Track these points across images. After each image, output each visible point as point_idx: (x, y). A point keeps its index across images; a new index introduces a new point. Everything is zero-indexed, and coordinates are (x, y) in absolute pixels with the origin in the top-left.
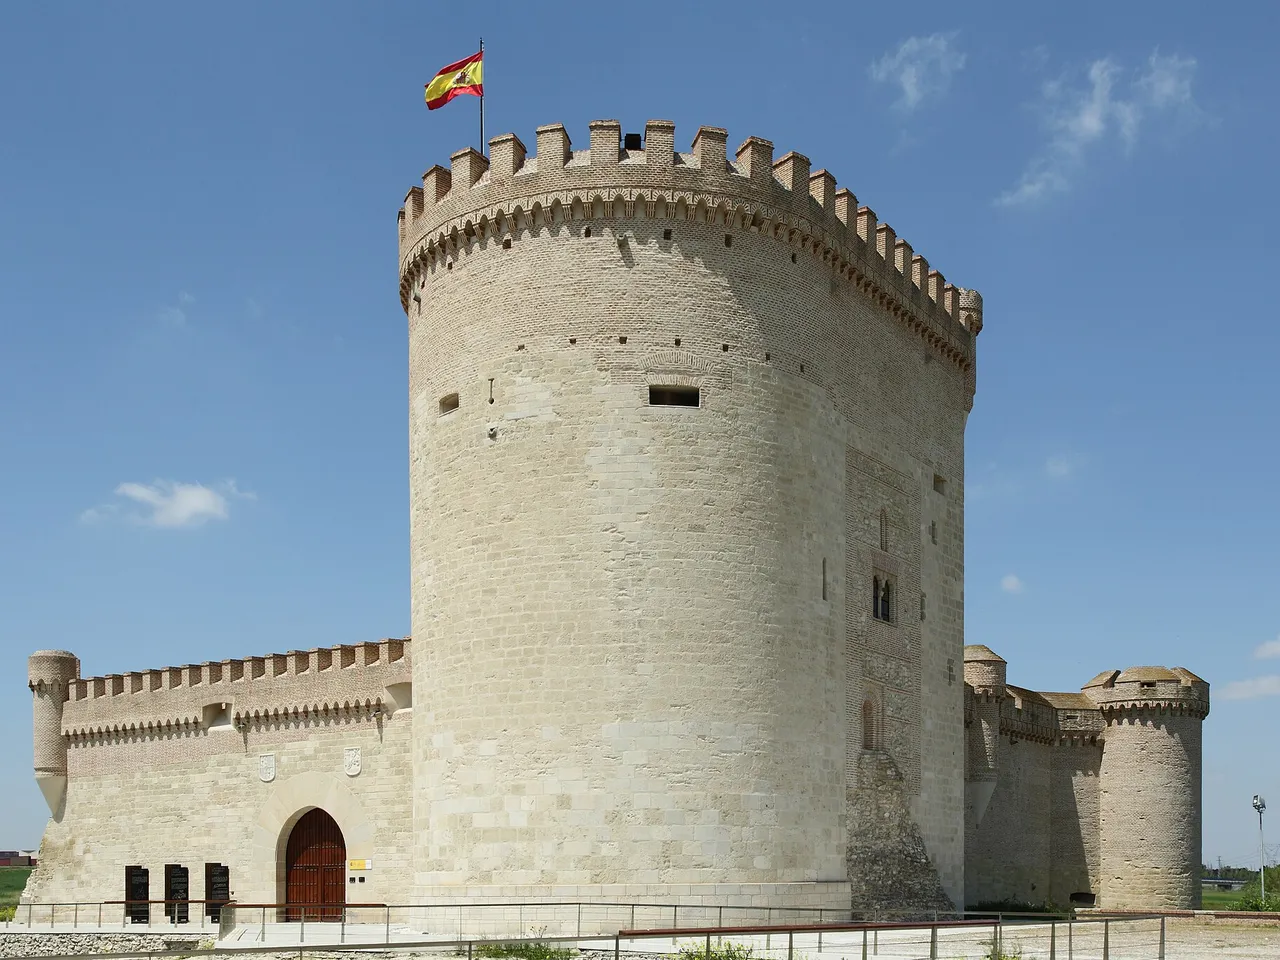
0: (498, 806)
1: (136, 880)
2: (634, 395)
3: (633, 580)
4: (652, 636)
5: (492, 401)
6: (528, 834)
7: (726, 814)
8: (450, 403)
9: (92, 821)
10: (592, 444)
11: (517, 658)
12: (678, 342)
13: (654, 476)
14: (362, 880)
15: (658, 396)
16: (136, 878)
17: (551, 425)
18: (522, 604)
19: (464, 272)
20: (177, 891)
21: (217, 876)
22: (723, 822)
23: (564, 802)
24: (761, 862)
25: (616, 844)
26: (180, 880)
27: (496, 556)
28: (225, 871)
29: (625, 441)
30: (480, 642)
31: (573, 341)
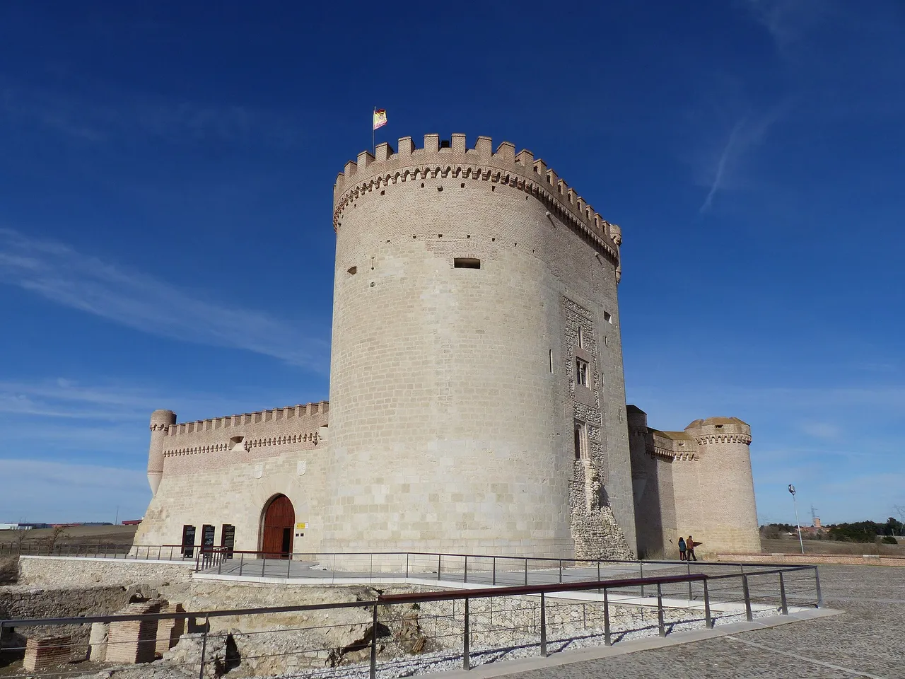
0: (368, 490)
1: (188, 533)
2: (446, 264)
3: (446, 360)
4: (456, 391)
5: (373, 269)
6: (385, 508)
7: (499, 496)
8: (353, 270)
9: (172, 500)
10: (423, 288)
11: (382, 404)
12: (469, 236)
13: (457, 304)
14: (302, 535)
15: (459, 263)
16: (188, 532)
17: (403, 279)
18: (384, 374)
19: (361, 208)
20: (208, 540)
21: (228, 531)
22: (498, 500)
23: (406, 488)
24: (521, 526)
25: (435, 515)
26: (210, 533)
27: (372, 348)
28: (233, 529)
29: (441, 287)
30: (362, 396)
31: (415, 237)
